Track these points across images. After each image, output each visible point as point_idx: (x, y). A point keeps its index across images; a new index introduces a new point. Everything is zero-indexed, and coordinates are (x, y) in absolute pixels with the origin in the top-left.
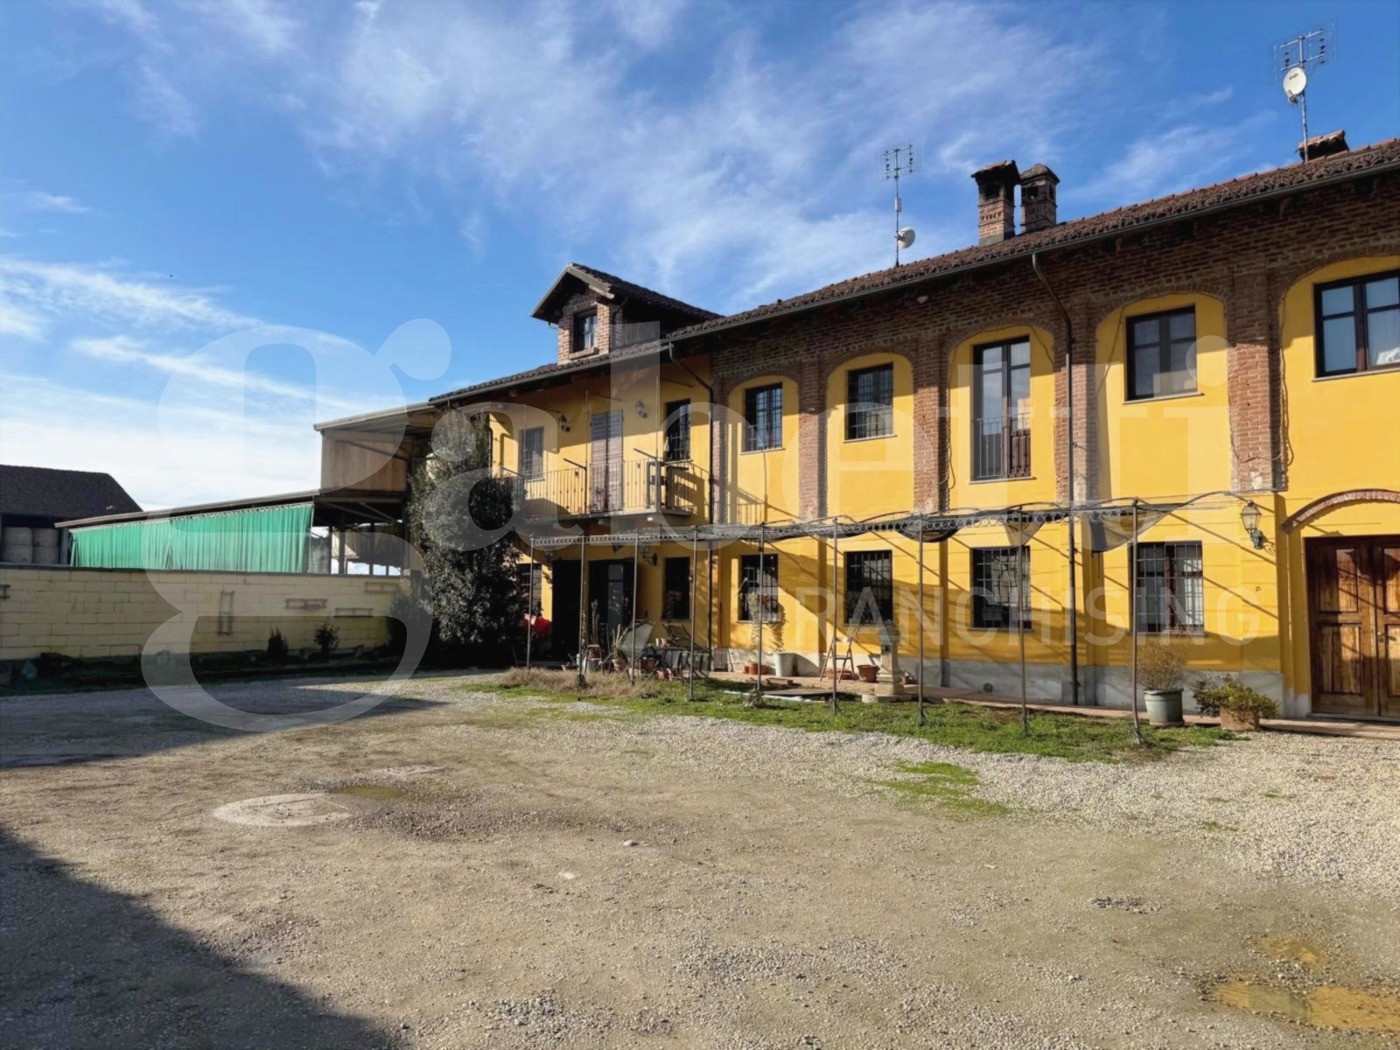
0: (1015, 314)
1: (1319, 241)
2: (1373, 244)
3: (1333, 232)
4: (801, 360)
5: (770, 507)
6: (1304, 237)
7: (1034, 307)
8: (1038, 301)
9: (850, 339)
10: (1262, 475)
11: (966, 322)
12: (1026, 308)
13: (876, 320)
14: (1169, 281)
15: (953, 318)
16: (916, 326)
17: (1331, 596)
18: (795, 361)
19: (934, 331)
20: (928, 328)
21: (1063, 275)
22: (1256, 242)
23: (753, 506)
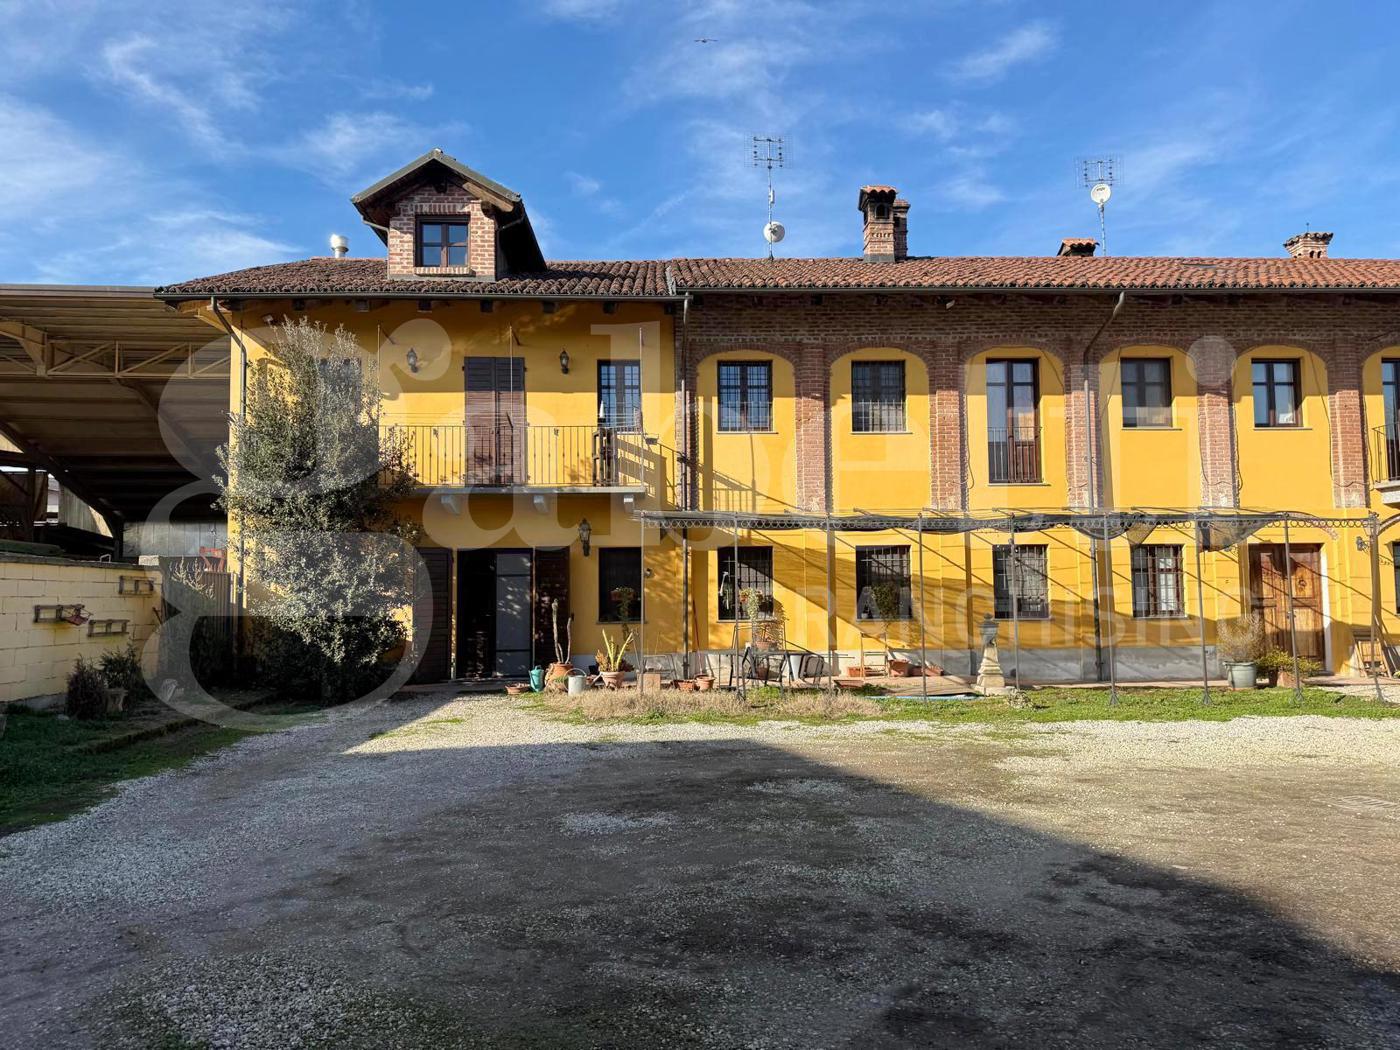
0: (1033, 336)
1: (1259, 328)
2: (1291, 337)
3: (1268, 324)
4: (802, 339)
5: (760, 494)
6: (1249, 321)
7: (1049, 333)
8: (1053, 329)
9: (861, 328)
10: (1226, 495)
11: (987, 335)
12: (1043, 333)
13: (892, 315)
14: (1158, 335)
15: (974, 328)
16: (936, 329)
17: (1258, 586)
18: (794, 340)
19: (955, 338)
20: (949, 334)
21: (1075, 312)
22: (1219, 318)
23: (737, 492)
